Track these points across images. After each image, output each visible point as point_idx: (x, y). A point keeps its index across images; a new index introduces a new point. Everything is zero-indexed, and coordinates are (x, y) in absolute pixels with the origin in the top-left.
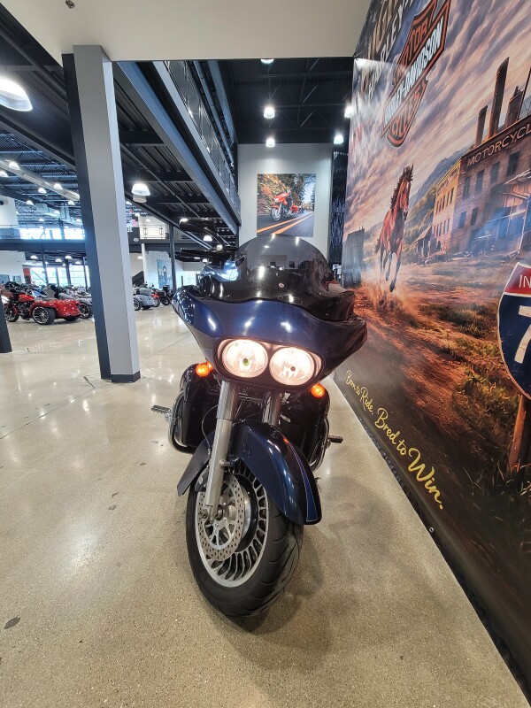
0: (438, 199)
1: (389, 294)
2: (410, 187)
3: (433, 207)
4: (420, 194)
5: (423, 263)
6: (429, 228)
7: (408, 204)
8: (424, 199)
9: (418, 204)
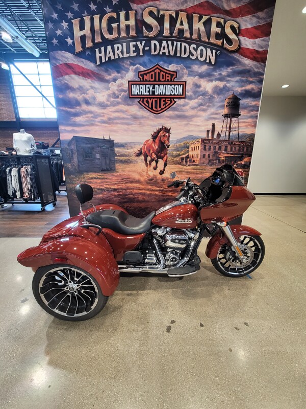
0: (190, 147)
1: (159, 176)
2: (169, 136)
3: (188, 148)
4: (178, 141)
5: (186, 165)
6: (187, 154)
7: (169, 142)
8: (182, 144)
9: (178, 144)
